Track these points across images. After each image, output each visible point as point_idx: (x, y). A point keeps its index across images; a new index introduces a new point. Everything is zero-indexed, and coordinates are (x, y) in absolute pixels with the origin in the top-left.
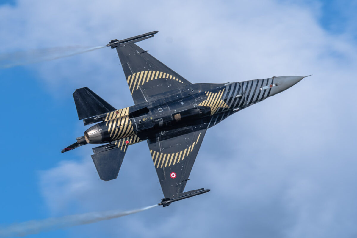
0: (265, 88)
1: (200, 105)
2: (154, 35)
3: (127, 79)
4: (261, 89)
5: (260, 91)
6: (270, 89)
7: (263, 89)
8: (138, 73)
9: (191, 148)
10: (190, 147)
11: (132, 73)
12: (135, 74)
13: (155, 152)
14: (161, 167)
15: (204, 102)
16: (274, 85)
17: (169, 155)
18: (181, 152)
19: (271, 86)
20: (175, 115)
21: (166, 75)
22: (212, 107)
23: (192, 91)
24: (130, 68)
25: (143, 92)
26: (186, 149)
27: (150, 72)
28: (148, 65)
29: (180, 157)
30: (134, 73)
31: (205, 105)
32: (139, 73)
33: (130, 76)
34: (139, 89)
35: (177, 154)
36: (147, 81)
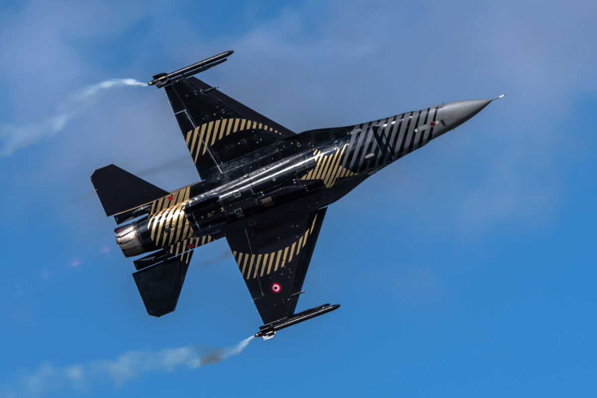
0: (422, 128)
1: (303, 178)
2: (227, 58)
3: (185, 138)
4: (416, 130)
5: (414, 133)
6: (432, 129)
7: (418, 130)
8: (204, 126)
9: (303, 240)
10: (301, 240)
11: (194, 126)
12: (199, 127)
13: (241, 254)
14: (255, 277)
15: (310, 173)
16: (437, 122)
17: (266, 256)
18: (287, 249)
19: (433, 124)
20: (263, 200)
21: (252, 124)
22: (325, 179)
23: (299, 145)
24: (189, 118)
25: (214, 157)
26: (295, 243)
27: (225, 121)
28: (220, 109)
29: (284, 258)
30: (196, 127)
31: (313, 178)
32: (206, 124)
33: (191, 131)
34: (207, 152)
35: (280, 252)
36: (221, 137)
